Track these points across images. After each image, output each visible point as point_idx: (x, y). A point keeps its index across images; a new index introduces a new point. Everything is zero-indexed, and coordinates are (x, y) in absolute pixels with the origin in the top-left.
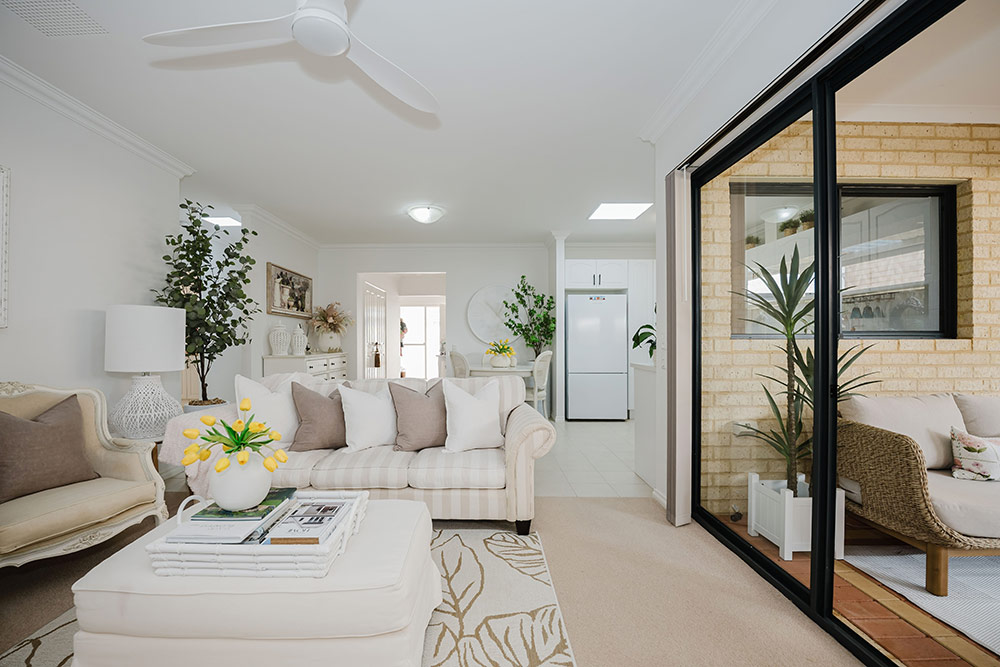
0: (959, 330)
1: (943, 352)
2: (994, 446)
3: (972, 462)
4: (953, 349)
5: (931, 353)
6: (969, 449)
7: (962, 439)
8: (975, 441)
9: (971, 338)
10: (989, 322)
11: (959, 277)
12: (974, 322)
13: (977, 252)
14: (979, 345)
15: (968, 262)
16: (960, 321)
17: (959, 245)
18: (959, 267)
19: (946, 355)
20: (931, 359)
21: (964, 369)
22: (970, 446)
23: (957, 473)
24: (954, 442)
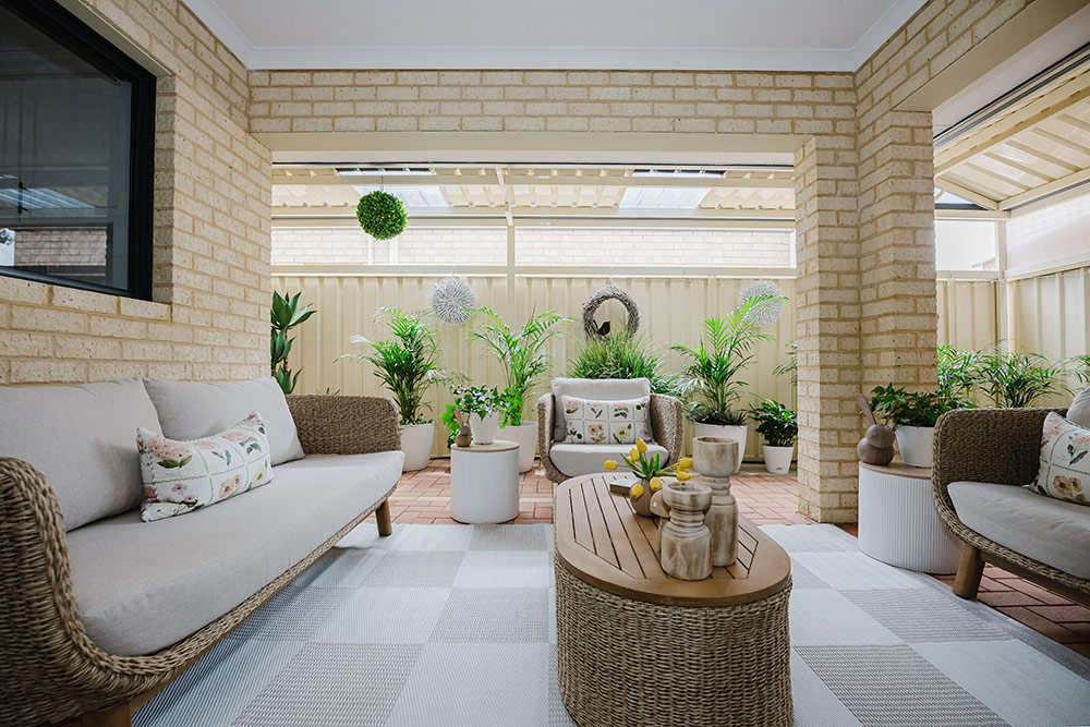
0: (155, 290)
1: (131, 319)
2: (201, 450)
3: (172, 484)
4: (147, 316)
5: (111, 317)
6: (167, 464)
7: (154, 449)
8: (175, 448)
9: (170, 303)
10: (191, 284)
11: (156, 214)
12: (174, 281)
13: (179, 182)
14: (180, 314)
15: (168, 193)
16: (156, 278)
17: (156, 166)
18: (156, 198)
19: (135, 324)
20: (110, 327)
21: (160, 348)
22: (168, 457)
23: (149, 512)
24: (143, 457)
